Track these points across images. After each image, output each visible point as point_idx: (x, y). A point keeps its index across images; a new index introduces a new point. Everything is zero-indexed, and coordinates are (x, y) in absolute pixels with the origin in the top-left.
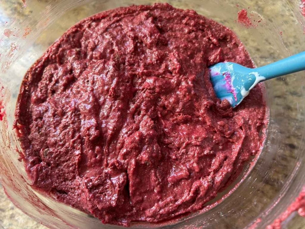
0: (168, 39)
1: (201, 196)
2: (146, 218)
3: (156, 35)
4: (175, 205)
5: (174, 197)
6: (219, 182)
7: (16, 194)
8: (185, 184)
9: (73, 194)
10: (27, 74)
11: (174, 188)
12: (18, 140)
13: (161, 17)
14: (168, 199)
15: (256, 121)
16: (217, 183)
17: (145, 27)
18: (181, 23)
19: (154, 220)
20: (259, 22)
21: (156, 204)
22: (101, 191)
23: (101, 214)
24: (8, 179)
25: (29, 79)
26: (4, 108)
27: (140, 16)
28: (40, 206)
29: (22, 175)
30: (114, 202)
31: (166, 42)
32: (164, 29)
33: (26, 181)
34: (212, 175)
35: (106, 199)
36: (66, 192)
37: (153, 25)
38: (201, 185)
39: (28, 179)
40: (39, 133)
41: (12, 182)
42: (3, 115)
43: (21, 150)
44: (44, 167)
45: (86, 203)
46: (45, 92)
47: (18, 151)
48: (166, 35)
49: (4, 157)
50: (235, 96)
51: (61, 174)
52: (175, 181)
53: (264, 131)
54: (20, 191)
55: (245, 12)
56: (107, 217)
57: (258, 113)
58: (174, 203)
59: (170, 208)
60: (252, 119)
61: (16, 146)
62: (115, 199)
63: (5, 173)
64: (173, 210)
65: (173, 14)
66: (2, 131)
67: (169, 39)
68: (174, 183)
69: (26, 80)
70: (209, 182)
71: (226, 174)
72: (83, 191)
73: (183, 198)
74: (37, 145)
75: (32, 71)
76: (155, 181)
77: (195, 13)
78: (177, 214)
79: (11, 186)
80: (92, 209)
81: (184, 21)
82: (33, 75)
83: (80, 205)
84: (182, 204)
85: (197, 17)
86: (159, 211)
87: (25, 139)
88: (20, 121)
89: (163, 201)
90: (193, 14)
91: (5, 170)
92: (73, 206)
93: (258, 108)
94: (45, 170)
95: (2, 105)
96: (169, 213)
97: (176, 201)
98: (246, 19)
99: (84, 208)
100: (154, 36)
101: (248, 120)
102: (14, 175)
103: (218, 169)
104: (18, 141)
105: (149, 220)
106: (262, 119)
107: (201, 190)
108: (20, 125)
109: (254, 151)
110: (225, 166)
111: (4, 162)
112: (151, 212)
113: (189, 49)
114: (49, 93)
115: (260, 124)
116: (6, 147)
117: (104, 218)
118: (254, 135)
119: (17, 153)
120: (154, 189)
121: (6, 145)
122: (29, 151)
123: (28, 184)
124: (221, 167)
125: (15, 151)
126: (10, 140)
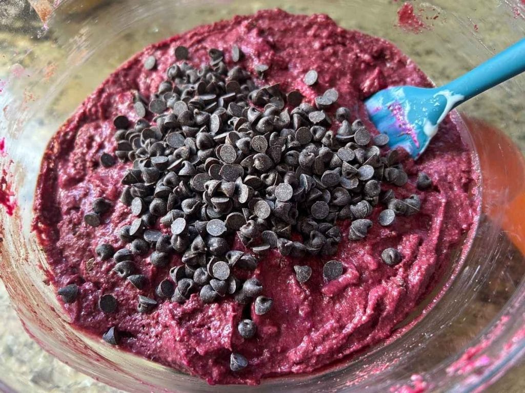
0: (287, 59)
1: (388, 313)
2: (290, 367)
3: (267, 54)
4: (342, 336)
5: (338, 321)
6: (417, 283)
7: (45, 334)
8: (353, 294)
9: (147, 336)
10: (50, 142)
11: (334, 304)
12: (42, 250)
13: (270, 29)
14: (328, 326)
15: (460, 175)
16: (413, 286)
17: (247, 45)
18: (306, 36)
19: (306, 368)
20: (435, 18)
21: (305, 338)
22: (200, 323)
23: (204, 366)
24: (28, 310)
25: (56, 150)
26: (14, 195)
27: (237, 30)
28: (90, 355)
29: (52, 306)
30: (226, 340)
31: (285, 65)
32: (278, 45)
33: (60, 317)
34: (402, 273)
35: (211, 336)
36: (133, 334)
37: (260, 40)
38: (385, 294)
39: (63, 314)
40: (74, 235)
41: (36, 315)
42: (14, 207)
43: (46, 265)
44: (90, 290)
45: (175, 348)
46: (82, 168)
47: (41, 267)
48: (283, 54)
49: (19, 275)
50: (416, 138)
51: (122, 301)
52: (336, 290)
53: (475, 191)
54: (51, 330)
55: (410, 7)
56: (217, 371)
57: (459, 163)
58: (340, 332)
59: (333, 342)
60: (451, 173)
61: (37, 260)
62: (229, 333)
63: (23, 300)
64: (339, 345)
65: (290, 24)
66: (12, 233)
67: (290, 60)
68: (333, 294)
69: (50, 152)
70: (401, 286)
71: (427, 267)
72: (166, 327)
73: (356, 321)
74: (74, 255)
75: (59, 137)
76: (299, 294)
77: (327, 18)
78: (347, 352)
79: (34, 321)
80: (187, 357)
81: (311, 33)
82: (61, 144)
83: (161, 355)
84: (354, 332)
85: (332, 24)
86: (314, 350)
87: (53, 249)
88: (42, 219)
89: (317, 330)
90: (324, 20)
91: (22, 296)
92: (149, 357)
93: (458, 155)
94: (92, 295)
95: (11, 190)
96: (332, 352)
97: (342, 327)
98: (413, 19)
99: (169, 359)
100: (265, 55)
101: (446, 176)
102: (38, 305)
103: (410, 262)
104: (41, 252)
105: (298, 370)
106: (469, 172)
107: (387, 302)
108: (43, 226)
109: (464, 226)
110: (422, 255)
111: (20, 283)
112: (298, 353)
113: (327, 72)
114: (89, 167)
115: (468, 180)
116: (21, 261)
117: (211, 374)
118: (460, 197)
119: (41, 271)
120: (297, 309)
121: (20, 257)
122: (62, 267)
123: (64, 321)
124: (415, 257)
125: (37, 268)
126: (26, 250)
